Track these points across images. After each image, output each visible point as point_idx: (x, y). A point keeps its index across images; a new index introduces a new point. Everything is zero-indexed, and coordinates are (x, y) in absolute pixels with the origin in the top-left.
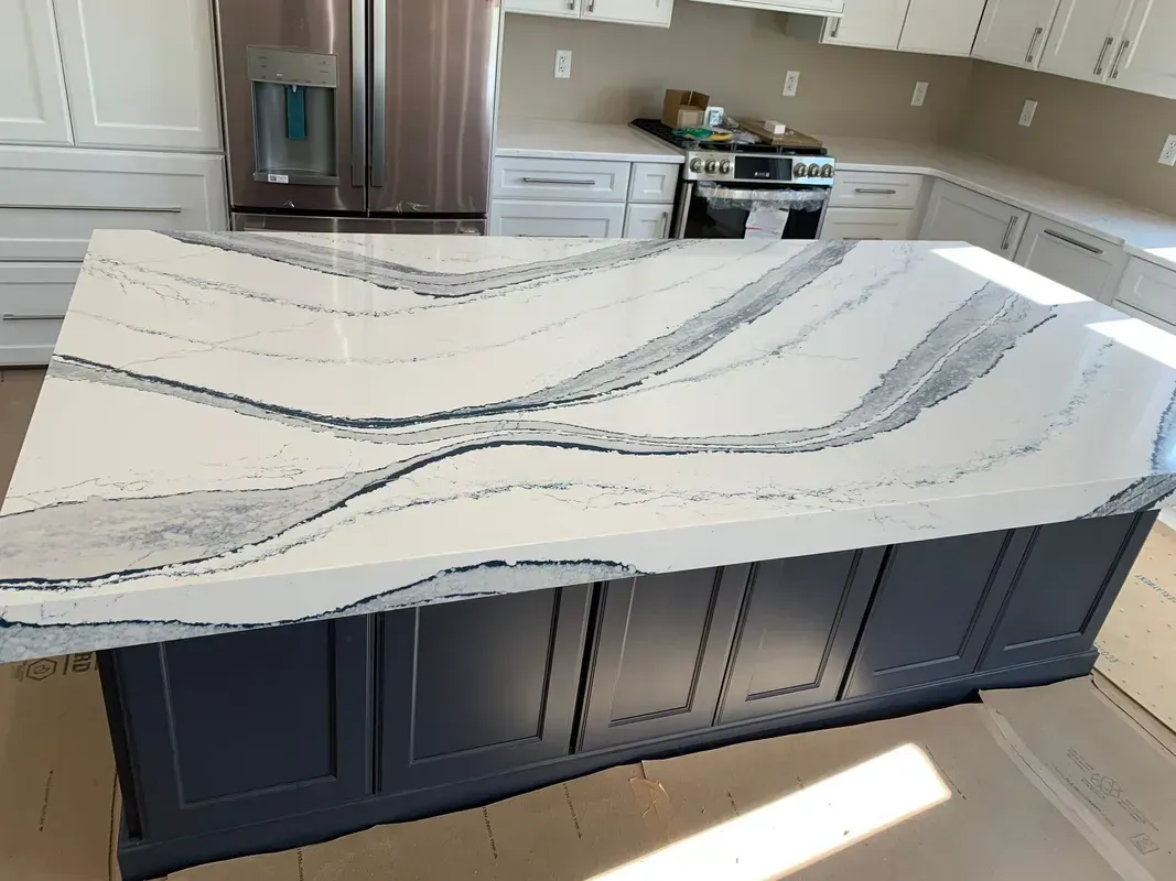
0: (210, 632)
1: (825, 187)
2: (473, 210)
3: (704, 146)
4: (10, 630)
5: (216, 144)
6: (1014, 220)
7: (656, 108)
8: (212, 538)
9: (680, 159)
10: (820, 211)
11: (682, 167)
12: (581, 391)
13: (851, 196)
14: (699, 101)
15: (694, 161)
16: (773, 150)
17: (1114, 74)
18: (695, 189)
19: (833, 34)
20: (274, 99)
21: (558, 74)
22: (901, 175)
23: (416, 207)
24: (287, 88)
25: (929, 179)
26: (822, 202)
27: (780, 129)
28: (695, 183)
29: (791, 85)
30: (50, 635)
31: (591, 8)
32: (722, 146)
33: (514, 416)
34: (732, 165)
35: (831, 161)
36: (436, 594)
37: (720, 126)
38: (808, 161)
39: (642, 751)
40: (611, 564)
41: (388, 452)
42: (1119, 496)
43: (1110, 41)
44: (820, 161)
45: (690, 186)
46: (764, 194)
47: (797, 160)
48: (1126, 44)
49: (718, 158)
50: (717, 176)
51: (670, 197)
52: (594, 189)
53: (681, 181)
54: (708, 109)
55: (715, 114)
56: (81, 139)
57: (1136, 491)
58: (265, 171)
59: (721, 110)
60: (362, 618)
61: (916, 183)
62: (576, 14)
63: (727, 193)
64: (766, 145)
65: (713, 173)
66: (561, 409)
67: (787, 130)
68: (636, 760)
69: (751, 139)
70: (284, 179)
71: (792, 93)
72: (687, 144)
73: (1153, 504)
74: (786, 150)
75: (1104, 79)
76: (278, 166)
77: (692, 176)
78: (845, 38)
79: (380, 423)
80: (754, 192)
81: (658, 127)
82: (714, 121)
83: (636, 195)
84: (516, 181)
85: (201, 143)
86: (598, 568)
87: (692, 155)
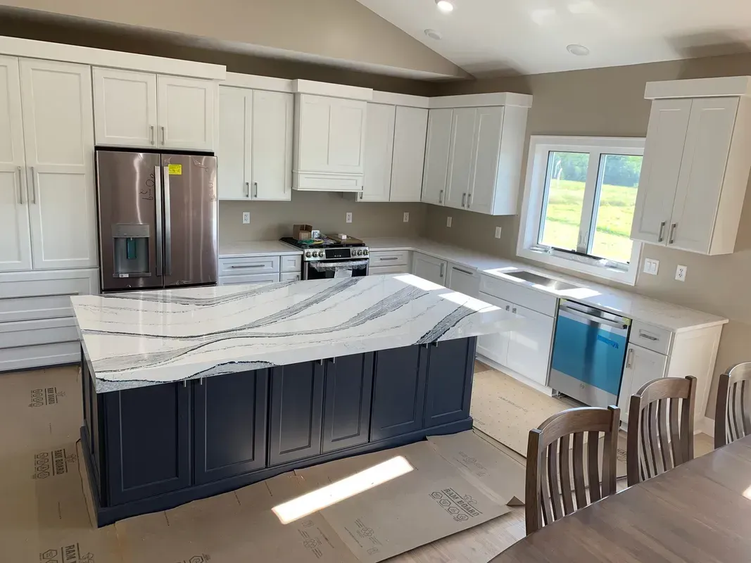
0: (154, 384)
1: (366, 259)
2: (211, 281)
3: (312, 247)
4: (105, 382)
5: (96, 263)
6: (442, 265)
7: (291, 233)
8: (152, 361)
9: (302, 253)
10: (366, 268)
11: (302, 256)
12: (256, 325)
13: (380, 261)
14: (308, 229)
15: (307, 253)
16: (342, 246)
17: (469, 206)
18: (309, 264)
19: (361, 198)
20: (122, 243)
21: (244, 222)
22: (400, 251)
23: (185, 282)
24: (128, 239)
25: (411, 252)
26: (366, 265)
27: (344, 237)
28: (309, 261)
29: (349, 218)
30: (114, 384)
31: (256, 196)
32: (320, 246)
33: (235, 332)
34: (324, 253)
35: (367, 248)
36: (216, 372)
37: (319, 238)
38: (357, 249)
39: (294, 466)
40: (266, 362)
41: (196, 342)
42: (424, 337)
43: (465, 194)
44: (363, 249)
45: (307, 263)
46: (340, 264)
47: (352, 249)
48: (470, 195)
49: (318, 250)
50: (318, 258)
51: (299, 268)
52: (264, 268)
53: (303, 262)
54: (312, 231)
55: (316, 233)
56: (37, 267)
57: (429, 335)
58: (118, 273)
59: (318, 231)
60: (198, 380)
61: (406, 254)
62: (249, 198)
63: (323, 265)
64: (338, 244)
65: (315, 256)
66: (250, 329)
67: (347, 237)
68: (293, 470)
69: (332, 242)
70: (127, 276)
71: (351, 221)
72: (304, 246)
73: (437, 339)
74: (347, 245)
75: (466, 208)
76: (124, 270)
77: (307, 259)
78: (366, 199)
79: (192, 337)
80: (335, 264)
81: (291, 239)
82: (316, 236)
83: (284, 269)
84: (229, 268)
85: (88, 264)
86: (262, 364)
87: (306, 251)
